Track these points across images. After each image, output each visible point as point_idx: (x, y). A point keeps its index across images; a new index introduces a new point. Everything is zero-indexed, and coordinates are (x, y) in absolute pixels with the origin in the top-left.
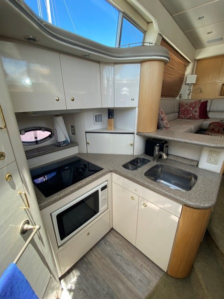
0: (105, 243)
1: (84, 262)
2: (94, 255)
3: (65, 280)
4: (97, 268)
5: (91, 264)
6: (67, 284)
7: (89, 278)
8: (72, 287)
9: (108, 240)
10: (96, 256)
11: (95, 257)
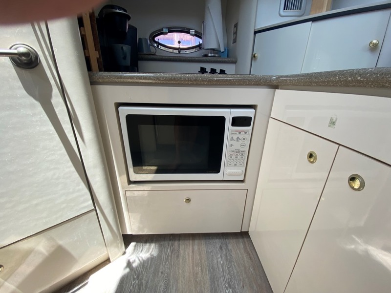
0: (221, 248)
1: (172, 245)
2: (191, 249)
3: (135, 246)
4: (181, 271)
5: (178, 257)
6: (133, 253)
7: (160, 274)
8: (134, 261)
9: (230, 247)
10: (193, 252)
11: (191, 254)
